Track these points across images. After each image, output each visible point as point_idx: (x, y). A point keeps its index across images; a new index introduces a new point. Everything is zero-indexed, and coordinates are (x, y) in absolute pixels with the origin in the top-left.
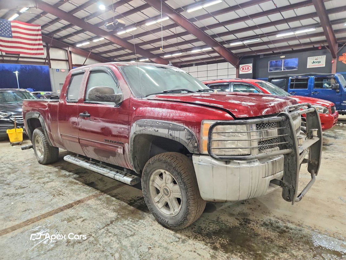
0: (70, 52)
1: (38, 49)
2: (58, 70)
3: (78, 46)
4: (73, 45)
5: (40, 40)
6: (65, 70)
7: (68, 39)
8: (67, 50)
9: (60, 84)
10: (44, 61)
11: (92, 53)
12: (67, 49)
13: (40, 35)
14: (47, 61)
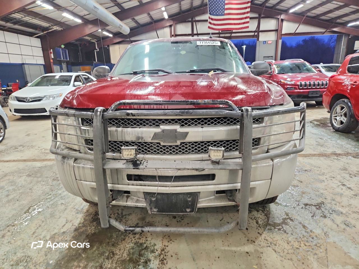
0: (282, 20)
1: (244, 23)
2: (265, 42)
3: (291, 11)
4: (286, 11)
5: (248, 13)
6: (272, 41)
7: (280, 5)
8: (279, 19)
9: (264, 57)
10: (253, 34)
11: (307, 16)
12: (279, 17)
13: (248, 7)
14: (256, 34)
